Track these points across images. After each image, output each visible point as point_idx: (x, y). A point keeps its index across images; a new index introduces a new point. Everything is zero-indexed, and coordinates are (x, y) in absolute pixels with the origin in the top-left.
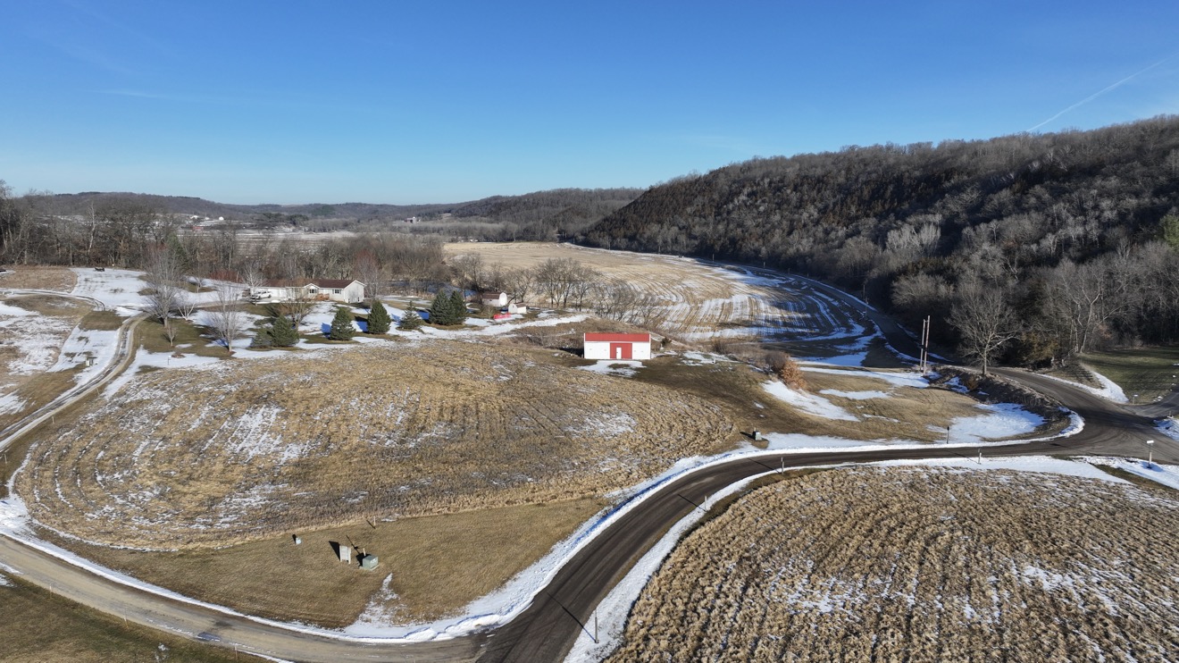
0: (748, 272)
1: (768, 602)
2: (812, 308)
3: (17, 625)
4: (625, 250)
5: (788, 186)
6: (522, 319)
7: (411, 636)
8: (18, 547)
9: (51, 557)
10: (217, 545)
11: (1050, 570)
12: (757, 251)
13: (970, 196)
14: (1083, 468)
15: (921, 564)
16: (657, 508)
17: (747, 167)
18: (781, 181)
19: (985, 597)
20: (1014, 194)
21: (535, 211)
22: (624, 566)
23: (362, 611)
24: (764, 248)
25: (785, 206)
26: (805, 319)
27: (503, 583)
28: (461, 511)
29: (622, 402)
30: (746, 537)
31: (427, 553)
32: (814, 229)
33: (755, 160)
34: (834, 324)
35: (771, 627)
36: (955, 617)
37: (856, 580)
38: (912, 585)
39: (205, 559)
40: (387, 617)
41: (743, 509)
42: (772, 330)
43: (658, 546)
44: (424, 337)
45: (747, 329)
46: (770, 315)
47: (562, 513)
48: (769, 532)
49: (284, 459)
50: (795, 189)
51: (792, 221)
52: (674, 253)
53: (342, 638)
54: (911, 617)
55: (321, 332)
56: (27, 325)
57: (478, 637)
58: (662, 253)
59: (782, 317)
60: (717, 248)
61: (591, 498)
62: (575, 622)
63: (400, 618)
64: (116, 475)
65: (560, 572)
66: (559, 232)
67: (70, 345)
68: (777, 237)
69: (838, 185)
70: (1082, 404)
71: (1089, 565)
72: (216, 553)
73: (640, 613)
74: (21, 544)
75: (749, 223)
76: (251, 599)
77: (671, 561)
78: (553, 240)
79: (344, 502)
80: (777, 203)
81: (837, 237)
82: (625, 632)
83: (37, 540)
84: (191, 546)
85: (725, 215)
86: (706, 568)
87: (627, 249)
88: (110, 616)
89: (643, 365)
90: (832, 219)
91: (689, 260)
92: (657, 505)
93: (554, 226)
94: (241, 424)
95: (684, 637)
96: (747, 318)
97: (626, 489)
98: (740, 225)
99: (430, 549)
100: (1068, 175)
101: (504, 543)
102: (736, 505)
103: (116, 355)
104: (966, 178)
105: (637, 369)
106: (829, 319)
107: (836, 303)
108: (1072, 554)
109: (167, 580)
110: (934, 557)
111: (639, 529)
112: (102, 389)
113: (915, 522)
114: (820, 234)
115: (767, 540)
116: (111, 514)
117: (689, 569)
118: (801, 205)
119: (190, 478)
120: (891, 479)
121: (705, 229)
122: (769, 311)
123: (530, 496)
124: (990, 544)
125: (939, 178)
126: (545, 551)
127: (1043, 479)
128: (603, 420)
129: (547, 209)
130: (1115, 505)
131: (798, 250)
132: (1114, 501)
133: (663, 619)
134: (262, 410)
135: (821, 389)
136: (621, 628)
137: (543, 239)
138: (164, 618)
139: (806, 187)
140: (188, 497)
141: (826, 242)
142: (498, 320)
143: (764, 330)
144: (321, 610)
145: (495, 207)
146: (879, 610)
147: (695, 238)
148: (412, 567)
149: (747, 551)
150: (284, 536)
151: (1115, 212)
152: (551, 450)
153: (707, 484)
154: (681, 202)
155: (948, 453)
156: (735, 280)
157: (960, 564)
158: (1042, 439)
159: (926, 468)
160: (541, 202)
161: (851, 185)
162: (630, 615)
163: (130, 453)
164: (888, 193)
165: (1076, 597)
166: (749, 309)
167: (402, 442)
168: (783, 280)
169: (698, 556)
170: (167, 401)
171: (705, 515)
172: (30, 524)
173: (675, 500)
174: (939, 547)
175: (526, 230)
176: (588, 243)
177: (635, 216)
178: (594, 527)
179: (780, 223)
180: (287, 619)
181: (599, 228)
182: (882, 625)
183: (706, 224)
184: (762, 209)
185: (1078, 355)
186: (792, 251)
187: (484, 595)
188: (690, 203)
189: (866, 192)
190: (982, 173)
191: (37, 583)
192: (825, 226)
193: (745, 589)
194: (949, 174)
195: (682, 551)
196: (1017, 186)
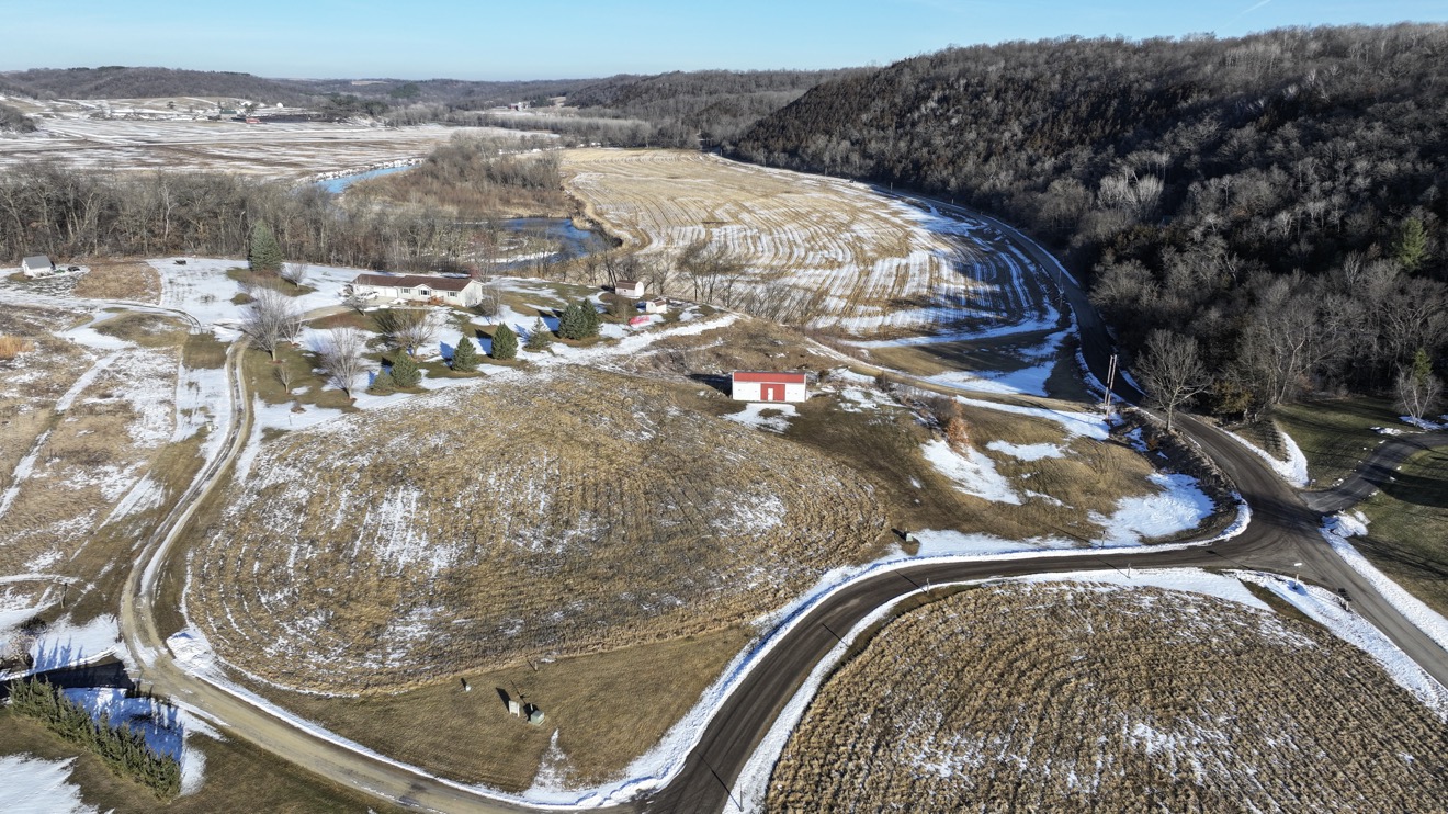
0: (933, 209)
1: (895, 765)
2: (1003, 277)
3: (244, 787)
4: (784, 167)
5: (988, 91)
6: (662, 325)
7: (581, 803)
8: (216, 693)
9: (248, 705)
10: (394, 691)
11: (1158, 729)
12: (945, 183)
13: (1207, 128)
14: (1229, 587)
15: (1041, 719)
16: (801, 643)
17: (940, 60)
18: (981, 84)
19: (1090, 762)
20: (1259, 131)
21: (672, 101)
22: (768, 720)
23: (536, 773)
24: (953, 180)
25: (983, 120)
26: (993, 294)
27: (658, 740)
28: (615, 648)
29: (771, 475)
30: (883, 682)
31: (588, 705)
32: (1016, 155)
33: (949, 49)
34: (1025, 305)
35: (895, 794)
36: (1058, 787)
37: (977, 739)
38: (1027, 748)
39: (386, 708)
40: (558, 780)
41: (884, 644)
42: (952, 314)
43: (800, 693)
44: (555, 361)
45: (923, 311)
46: (952, 286)
47: (710, 649)
48: (905, 676)
49: (435, 569)
50: (997, 97)
51: (990, 141)
52: (844, 176)
53: (522, 804)
54: (1019, 785)
55: (440, 357)
56: (129, 364)
57: (640, 801)
58: (830, 174)
59: (966, 291)
60: (897, 172)
61: (738, 627)
62: (723, 787)
63: (571, 782)
64: (279, 596)
65: (710, 726)
66: (703, 136)
67: (184, 398)
68: (970, 166)
69: (1051, 93)
70: (1257, 488)
71: (1195, 723)
72: (395, 700)
73: (780, 777)
74: (217, 689)
75: (938, 141)
76: (436, 758)
77: (811, 712)
78: (694, 148)
79: (502, 634)
80: (973, 115)
81: (1043, 170)
82: (766, 798)
83: (230, 683)
84: (370, 692)
85: (908, 128)
86: (842, 722)
87: (787, 166)
88: (318, 776)
89: (797, 411)
90: (1039, 143)
91: (862, 186)
92: (801, 638)
93: (696, 127)
94: (383, 516)
95: (818, 805)
96: (924, 291)
97: (773, 614)
98: (927, 143)
99: (589, 700)
100: (1328, 110)
101: (657, 690)
102: (878, 639)
103: (233, 410)
104: (1206, 97)
105: (791, 419)
106: (1021, 294)
107: (1032, 268)
108: (1184, 709)
109: (357, 732)
110: (1055, 712)
111: (783, 670)
112: (232, 467)
113: (1045, 665)
114: (1023, 165)
115: (902, 686)
116: (286, 648)
117: (827, 723)
118: (1002, 120)
119: (349, 599)
120: (1035, 601)
121: (883, 146)
122: (952, 279)
123: (680, 626)
124: (1111, 694)
125: (1175, 95)
126: (695, 699)
127: (1186, 603)
128: (751, 507)
129: (687, 98)
130: (1244, 642)
131: (994, 186)
132: (1246, 636)
133: (800, 784)
134: (400, 494)
135: (990, 440)
136: (763, 794)
137: (682, 146)
138: (366, 779)
139: (1010, 94)
140: (354, 625)
141: (1029, 177)
142: (636, 327)
143: (942, 313)
144: (500, 772)
145: (624, 92)
146: (992, 776)
147: (871, 157)
148: (576, 722)
149: (882, 701)
150: (453, 679)
151: (1369, 180)
152: (700, 558)
153: (852, 608)
154: (855, 106)
155: (1098, 563)
156: (915, 223)
157: (1076, 721)
158: (1200, 544)
159: (1072, 584)
160: (680, 88)
161: (1066, 96)
162: (771, 779)
163: (284, 563)
164: (1111, 111)
165: (1173, 762)
166: (928, 275)
167: (549, 544)
168: (974, 225)
169: (836, 707)
170: (302, 485)
171: (848, 651)
172: (217, 663)
173: (819, 632)
174: (1062, 699)
175: (661, 133)
176: (737, 156)
177: (797, 122)
178: (741, 667)
179: (975, 144)
180: (472, 783)
181: (751, 136)
182: (992, 794)
183: (885, 139)
184: (954, 121)
185: (1274, 407)
186: (986, 186)
187: (642, 754)
188: (866, 108)
189: (1083, 107)
190: (1227, 92)
191: (247, 737)
192: (1030, 152)
193: (876, 749)
194: (1187, 90)
195: (821, 701)
196: (1264, 120)
